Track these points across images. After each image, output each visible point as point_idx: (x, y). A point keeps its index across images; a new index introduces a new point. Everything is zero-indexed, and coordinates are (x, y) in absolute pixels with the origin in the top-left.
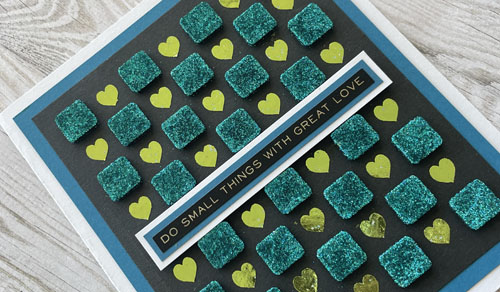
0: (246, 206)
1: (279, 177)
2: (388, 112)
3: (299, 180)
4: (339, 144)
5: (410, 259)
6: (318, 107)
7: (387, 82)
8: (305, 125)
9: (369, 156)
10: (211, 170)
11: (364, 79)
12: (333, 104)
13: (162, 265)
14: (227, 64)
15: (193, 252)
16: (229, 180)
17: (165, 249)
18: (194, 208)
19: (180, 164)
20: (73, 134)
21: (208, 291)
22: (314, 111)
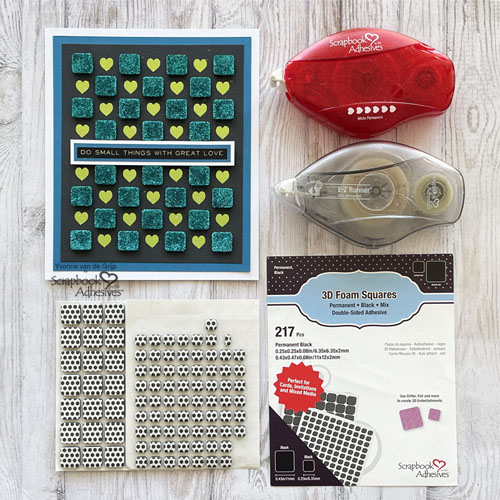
0: (130, 168)
1: (153, 167)
2: (223, 177)
3: (161, 174)
4: (190, 174)
5: (177, 242)
6: (195, 150)
7: (232, 163)
8: (183, 153)
9: (199, 189)
10: (127, 139)
11: (223, 154)
12: (202, 154)
13: (73, 162)
14: (173, 95)
15: (91, 168)
16: (131, 150)
17: (79, 156)
18: (106, 149)
19: (115, 124)
20: (76, 68)
21: (85, 189)
22: (191, 150)
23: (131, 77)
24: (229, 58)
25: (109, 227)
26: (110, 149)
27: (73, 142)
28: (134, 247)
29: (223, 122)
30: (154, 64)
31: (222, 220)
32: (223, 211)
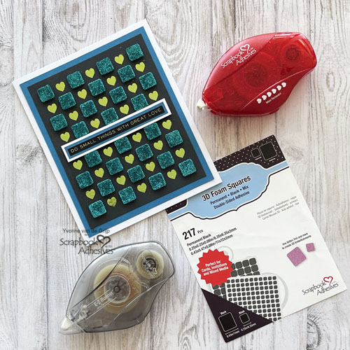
0: (106, 147)
1: (120, 139)
2: (167, 125)
3: (128, 142)
4: (146, 132)
5: (158, 181)
6: (142, 116)
7: (170, 113)
8: (135, 121)
9: (156, 140)
10: (96, 129)
11: (161, 110)
12: (148, 116)
13: (69, 160)
14: (112, 87)
15: (82, 159)
16: (101, 135)
17: (71, 155)
18: (86, 142)
19: (84, 123)
20: (43, 98)
21: (85, 174)
22: (140, 117)
23: (80, 88)
24: (136, 46)
25: (111, 192)
26: (88, 141)
27: (63, 147)
28: (133, 197)
29: (151, 90)
30: (90, 73)
31: (181, 153)
32: (178, 147)
